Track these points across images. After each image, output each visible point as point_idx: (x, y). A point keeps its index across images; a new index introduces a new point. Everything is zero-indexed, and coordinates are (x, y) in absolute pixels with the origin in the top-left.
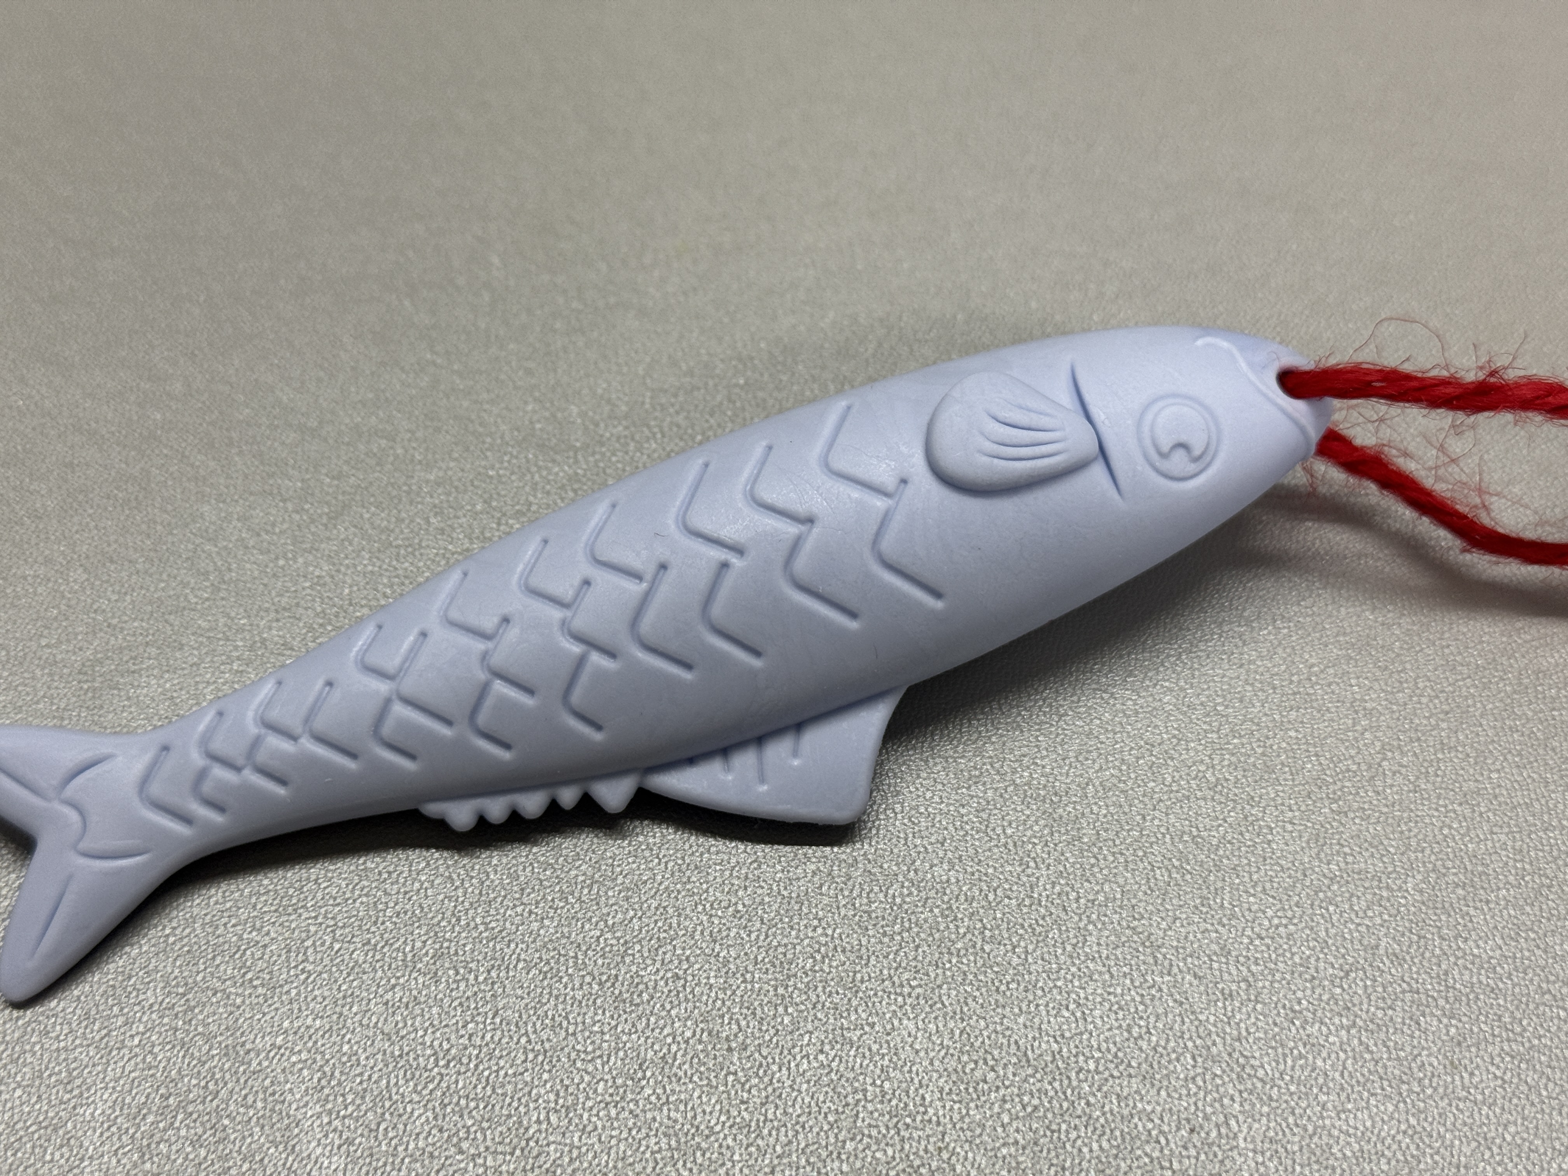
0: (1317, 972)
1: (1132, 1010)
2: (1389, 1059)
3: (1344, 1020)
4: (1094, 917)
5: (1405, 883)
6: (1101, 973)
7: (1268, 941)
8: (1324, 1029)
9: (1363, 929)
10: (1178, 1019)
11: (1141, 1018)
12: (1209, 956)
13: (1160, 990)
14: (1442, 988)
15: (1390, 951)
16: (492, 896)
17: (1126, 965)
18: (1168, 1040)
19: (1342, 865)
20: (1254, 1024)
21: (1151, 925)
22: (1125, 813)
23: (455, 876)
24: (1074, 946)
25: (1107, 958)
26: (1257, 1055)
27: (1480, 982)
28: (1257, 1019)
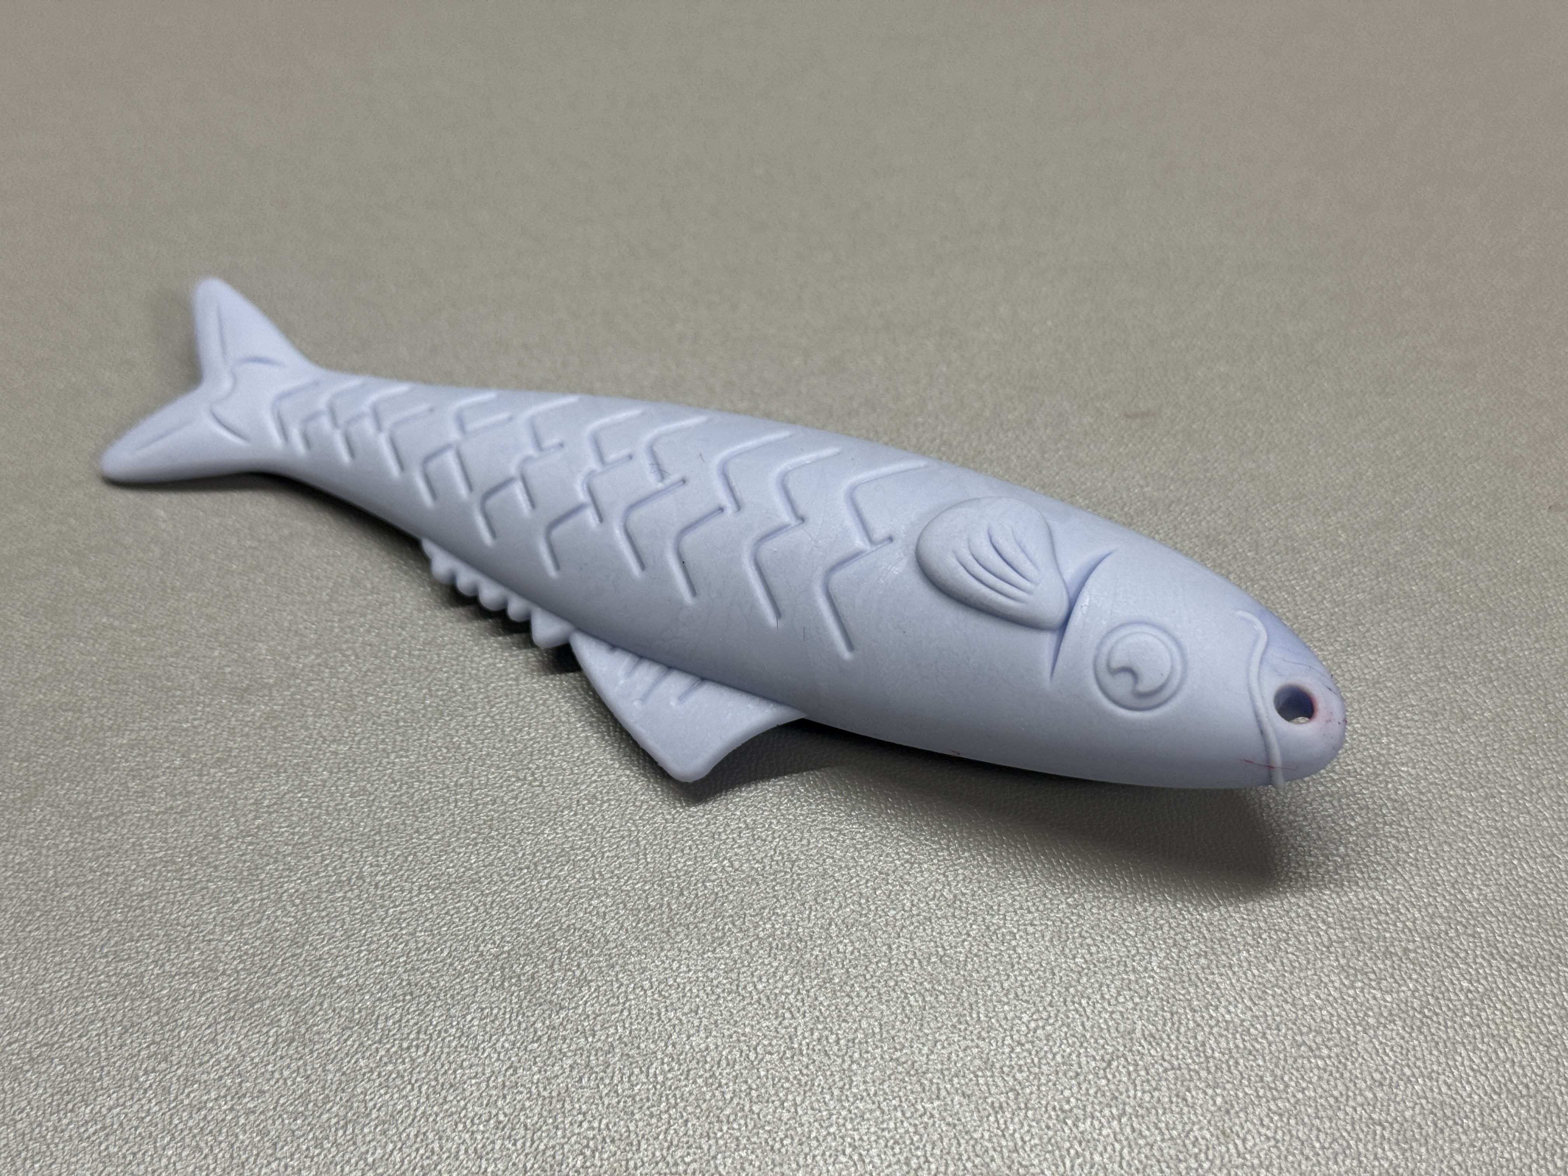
0: (1080, 1067)
1: (908, 1142)
2: (1163, 1140)
3: (1114, 1111)
4: (856, 1055)
5: (1150, 963)
6: (871, 1111)
7: (1028, 1046)
8: (1096, 1123)
9: (1116, 1016)
10: (954, 1142)
11: (917, 1148)
12: (974, 1073)
13: (932, 1116)
14: (1202, 1060)
15: (1147, 1032)
16: (244, 1157)
17: (894, 1098)
18: (947, 1166)
19: (1087, 957)
20: (1028, 1131)
21: (913, 1053)
22: (871, 946)
23: (202, 1144)
24: (842, 1089)
25: (875, 1094)
26: (1036, 1162)
27: (1237, 1047)
28: (1030, 1126)
